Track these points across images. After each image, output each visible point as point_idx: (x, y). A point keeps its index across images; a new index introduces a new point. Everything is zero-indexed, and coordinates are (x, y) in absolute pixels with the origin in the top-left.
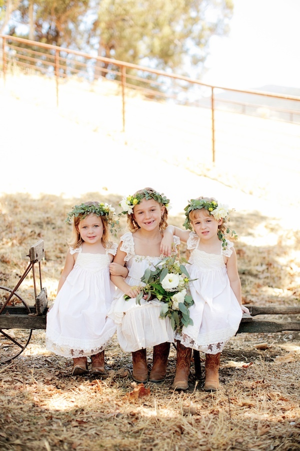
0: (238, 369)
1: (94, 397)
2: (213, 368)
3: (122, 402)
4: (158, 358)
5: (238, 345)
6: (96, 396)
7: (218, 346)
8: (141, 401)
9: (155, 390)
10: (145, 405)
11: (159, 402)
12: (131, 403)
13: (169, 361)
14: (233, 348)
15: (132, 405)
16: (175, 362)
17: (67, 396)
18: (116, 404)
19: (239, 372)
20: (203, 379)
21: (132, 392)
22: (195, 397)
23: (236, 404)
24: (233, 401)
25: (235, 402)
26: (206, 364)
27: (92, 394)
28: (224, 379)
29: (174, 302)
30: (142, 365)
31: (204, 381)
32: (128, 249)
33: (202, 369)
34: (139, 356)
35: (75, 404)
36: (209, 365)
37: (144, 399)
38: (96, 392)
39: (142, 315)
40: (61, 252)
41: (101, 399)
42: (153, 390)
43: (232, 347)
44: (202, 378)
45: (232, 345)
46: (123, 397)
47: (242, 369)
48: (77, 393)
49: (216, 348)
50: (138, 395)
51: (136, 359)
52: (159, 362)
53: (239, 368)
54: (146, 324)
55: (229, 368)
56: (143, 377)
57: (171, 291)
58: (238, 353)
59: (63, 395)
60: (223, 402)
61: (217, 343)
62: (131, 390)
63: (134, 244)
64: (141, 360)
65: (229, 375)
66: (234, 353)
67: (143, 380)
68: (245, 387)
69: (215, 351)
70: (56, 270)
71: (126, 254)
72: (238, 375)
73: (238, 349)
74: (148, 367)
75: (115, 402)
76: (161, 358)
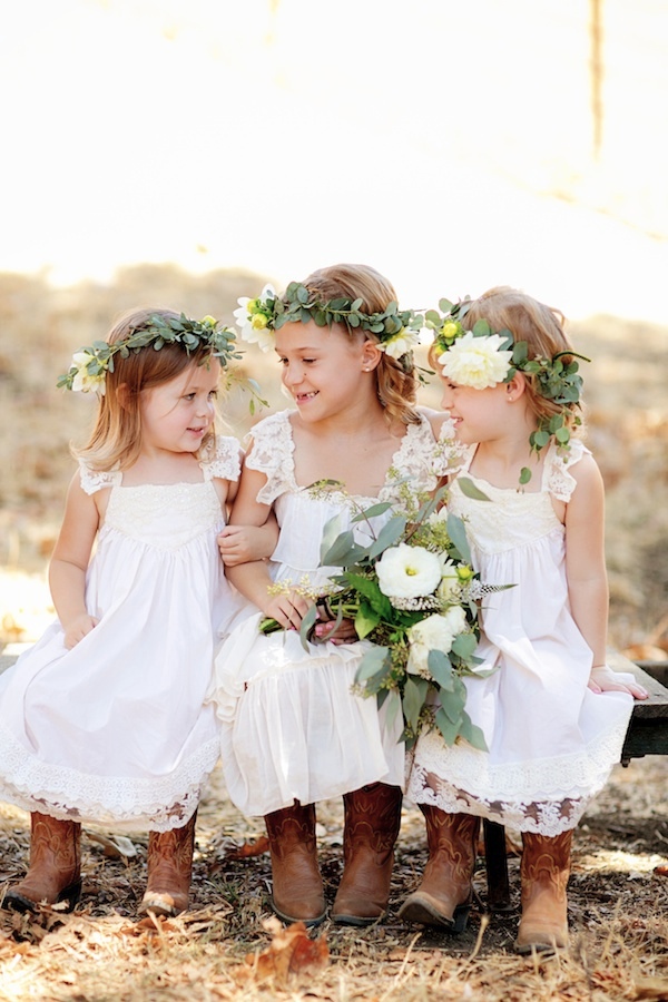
0: (638, 880)
1: (140, 969)
2: (545, 880)
3: (232, 985)
4: (361, 843)
5: (649, 800)
6: (146, 965)
7: (565, 807)
8: (295, 980)
9: (347, 948)
10: (309, 995)
11: (357, 986)
12: (263, 988)
13: (404, 852)
14: (628, 811)
15: (265, 994)
16: (424, 855)
17: (48, 966)
18: (214, 992)
19: (639, 890)
20: (513, 912)
21: (266, 951)
22: (479, 970)
23: (615, 993)
24: (605, 984)
25: (615, 988)
26: (526, 864)
27: (133, 960)
28: (586, 913)
29: (414, 648)
30: (300, 864)
31: (517, 919)
32: (273, 463)
33: (512, 879)
34: (292, 831)
35: (76, 990)
36: (535, 869)
37: (307, 974)
38: (145, 953)
39: (303, 691)
40: (43, 475)
41: (163, 976)
42: (341, 946)
43: (625, 806)
44: (510, 908)
45: (626, 798)
46: (237, 969)
47: (649, 878)
48: (82, 957)
49: (554, 817)
50: (285, 961)
51: (282, 844)
52: (367, 858)
53: (642, 876)
54: (315, 723)
55: (608, 877)
56: (309, 905)
57: (410, 607)
58: (647, 827)
59: (35, 963)
60: (574, 985)
61: (561, 797)
62: (264, 946)
63: (292, 446)
64: (299, 847)
65: (604, 899)
66: (631, 827)
67: (310, 915)
68: (652, 937)
69: (551, 826)
70: (24, 542)
71: (267, 479)
72: (635, 899)
73: (647, 814)
74: (330, 871)
75: (209, 985)
76: (373, 845)
